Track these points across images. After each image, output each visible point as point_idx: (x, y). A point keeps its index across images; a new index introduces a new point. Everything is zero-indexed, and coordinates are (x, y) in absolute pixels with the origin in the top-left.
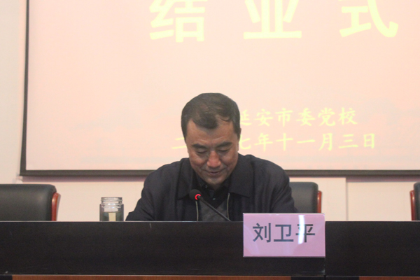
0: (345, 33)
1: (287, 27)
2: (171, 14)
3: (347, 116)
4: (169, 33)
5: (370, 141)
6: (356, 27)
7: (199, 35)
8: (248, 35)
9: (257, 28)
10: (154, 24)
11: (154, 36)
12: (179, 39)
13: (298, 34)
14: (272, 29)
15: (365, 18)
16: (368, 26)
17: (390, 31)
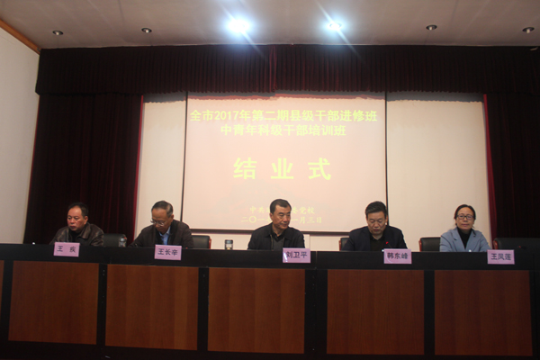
0: (310, 177)
1: (288, 175)
2: (242, 168)
3: (311, 210)
4: (241, 176)
5: (319, 220)
6: (315, 176)
7: (253, 177)
8: (272, 177)
9: (276, 174)
10: (236, 172)
11: (235, 176)
12: (245, 178)
13: (292, 178)
14: (282, 175)
15: (318, 172)
16: (319, 175)
17: (328, 177)
